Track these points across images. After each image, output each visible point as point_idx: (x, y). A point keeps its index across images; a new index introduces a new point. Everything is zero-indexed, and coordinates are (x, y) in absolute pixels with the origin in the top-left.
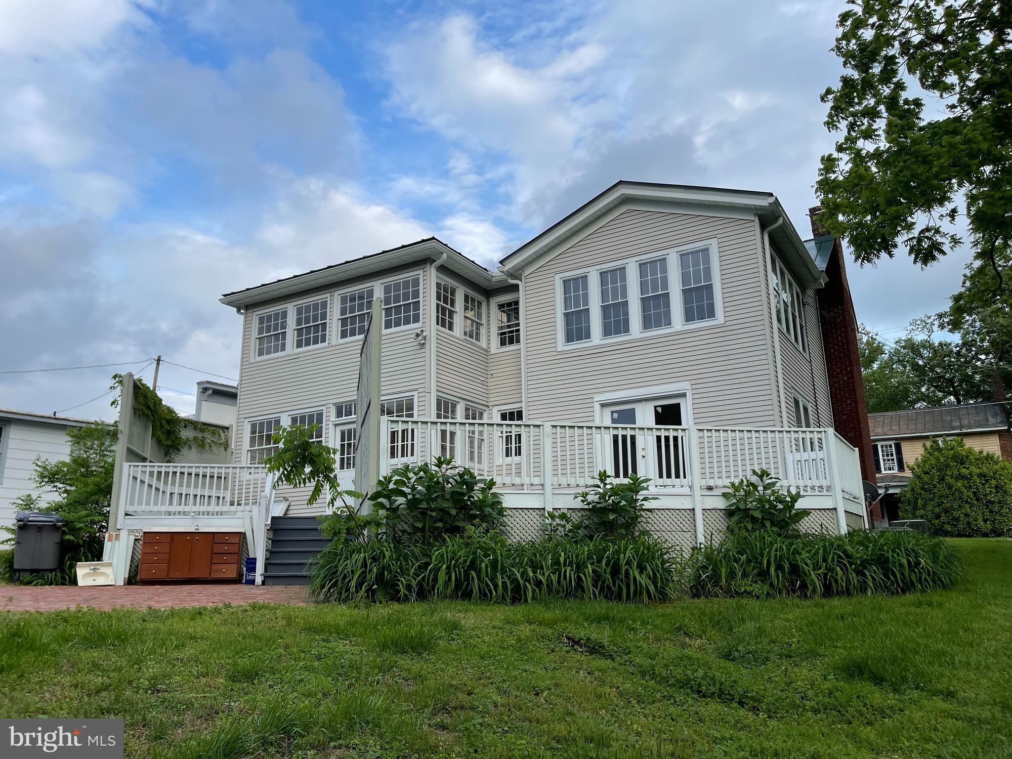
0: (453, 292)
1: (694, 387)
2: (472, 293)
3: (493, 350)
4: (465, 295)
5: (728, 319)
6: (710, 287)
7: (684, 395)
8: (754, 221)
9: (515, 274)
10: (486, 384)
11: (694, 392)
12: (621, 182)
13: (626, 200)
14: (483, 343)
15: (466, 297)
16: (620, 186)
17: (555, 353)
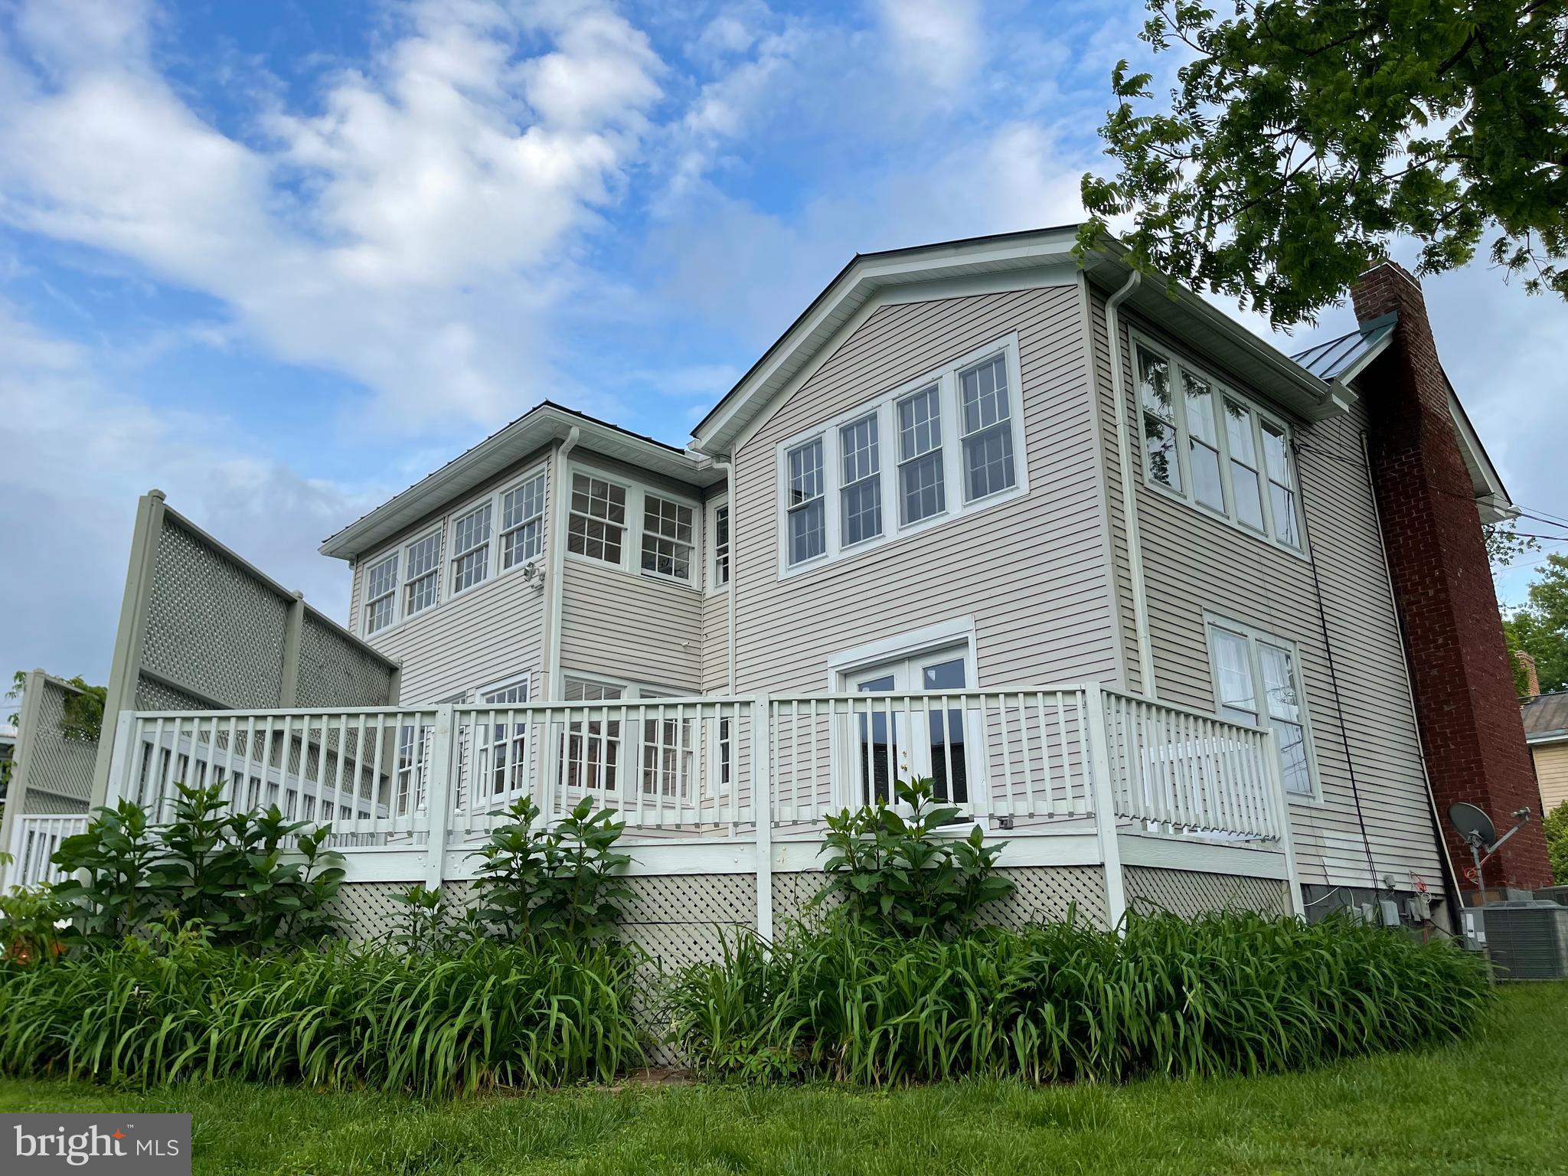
0: (619, 495)
1: (981, 625)
2: (662, 495)
3: (710, 591)
4: (647, 497)
5: (1035, 484)
6: (1006, 429)
7: (963, 644)
8: (1076, 286)
9: (721, 453)
10: (697, 652)
11: (981, 634)
12: (858, 256)
13: (878, 289)
14: (694, 581)
15: (651, 504)
16: (859, 266)
17: (775, 585)
